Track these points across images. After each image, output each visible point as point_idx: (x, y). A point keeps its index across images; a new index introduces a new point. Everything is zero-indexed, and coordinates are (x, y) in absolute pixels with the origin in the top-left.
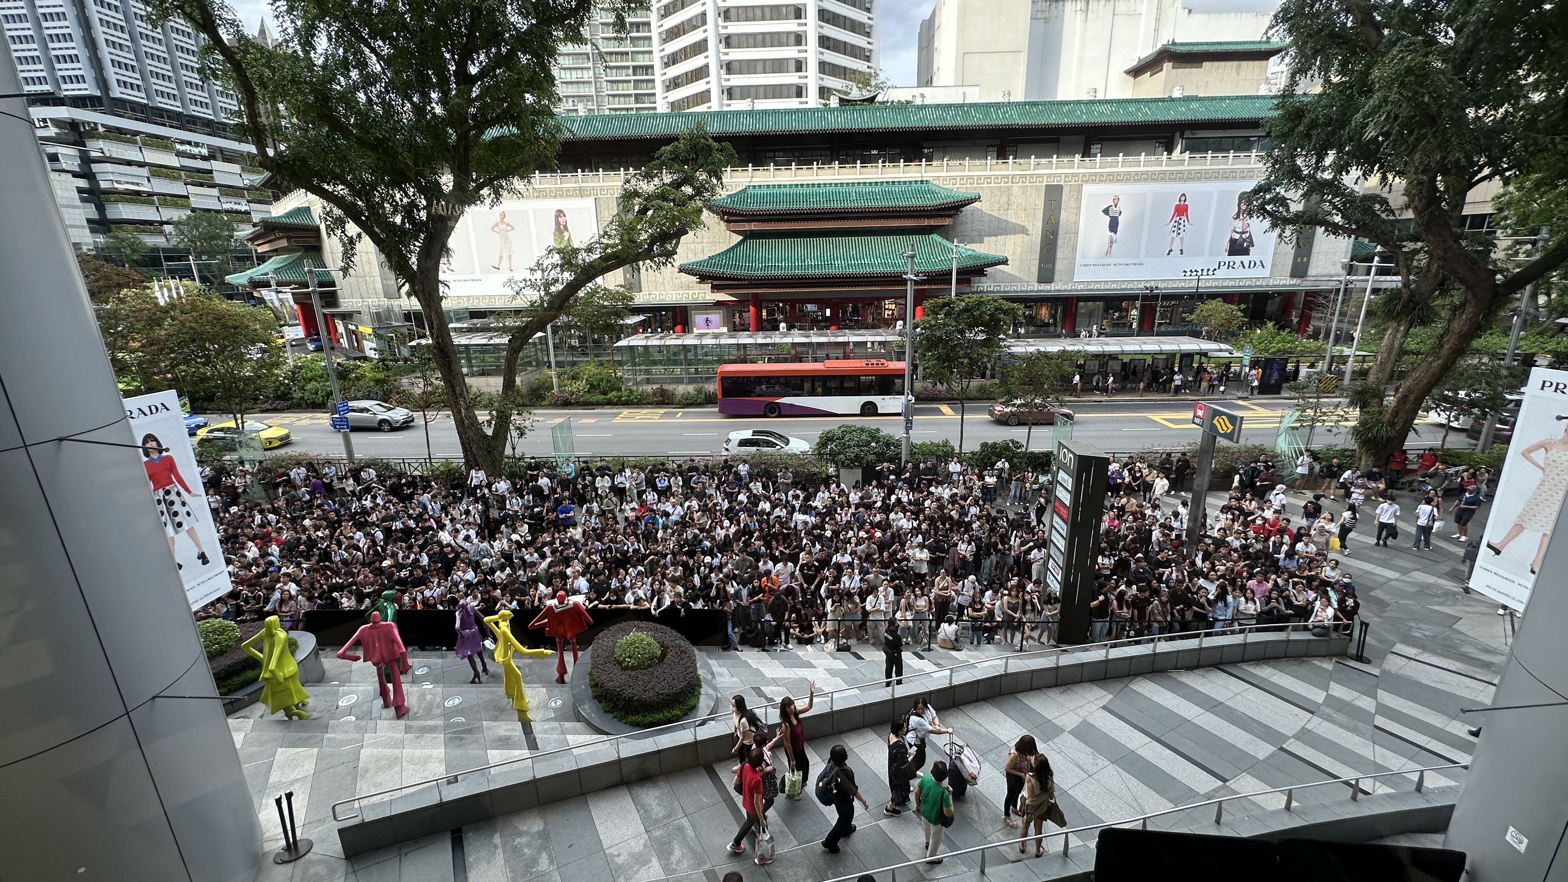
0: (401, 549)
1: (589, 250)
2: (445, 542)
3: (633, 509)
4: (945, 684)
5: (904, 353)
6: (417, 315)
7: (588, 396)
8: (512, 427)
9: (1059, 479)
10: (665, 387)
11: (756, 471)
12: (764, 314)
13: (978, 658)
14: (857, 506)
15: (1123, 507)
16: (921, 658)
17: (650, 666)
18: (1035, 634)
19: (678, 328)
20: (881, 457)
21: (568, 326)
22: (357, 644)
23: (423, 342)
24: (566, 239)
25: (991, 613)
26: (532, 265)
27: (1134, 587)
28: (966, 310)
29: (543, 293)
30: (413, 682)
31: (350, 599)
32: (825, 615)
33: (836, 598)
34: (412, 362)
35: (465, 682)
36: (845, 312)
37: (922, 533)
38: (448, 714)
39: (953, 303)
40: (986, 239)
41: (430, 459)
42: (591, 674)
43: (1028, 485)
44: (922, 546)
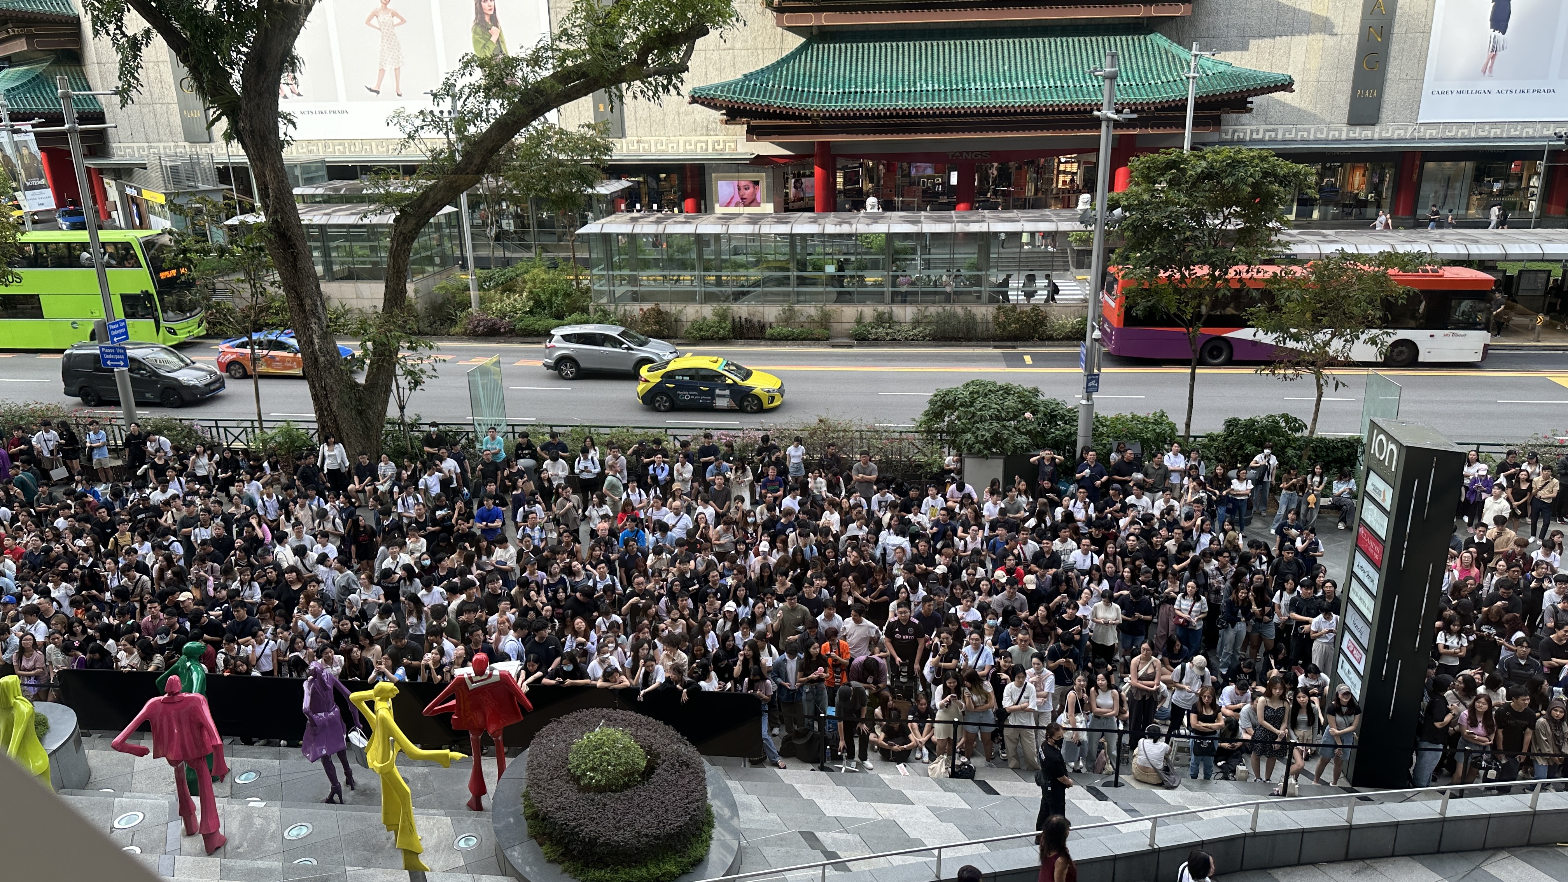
0: (212, 571)
1: (535, 60)
2: (285, 565)
3: (605, 517)
4: (1141, 845)
5: (1090, 252)
6: (240, 171)
7: (530, 320)
8: (399, 371)
9: (1369, 488)
10: (665, 307)
11: (817, 456)
12: (840, 180)
13: (1205, 803)
14: (993, 526)
15: (1490, 544)
16: (1101, 797)
17: (626, 786)
18: (1312, 767)
19: (689, 203)
20: (1039, 440)
21: (497, 197)
22: (144, 727)
23: (251, 219)
24: (494, 39)
25: (1232, 725)
26: (437, 87)
27: (1503, 690)
28: (1207, 175)
29: (453, 137)
30: (232, 796)
31: (130, 653)
32: (932, 712)
33: (951, 683)
34: (232, 254)
35: (316, 800)
36: (984, 178)
37: (1108, 578)
38: (290, 850)
39: (1185, 161)
40: (1253, 43)
41: (260, 421)
42: (526, 796)
43: (1311, 498)
44: (1108, 598)
